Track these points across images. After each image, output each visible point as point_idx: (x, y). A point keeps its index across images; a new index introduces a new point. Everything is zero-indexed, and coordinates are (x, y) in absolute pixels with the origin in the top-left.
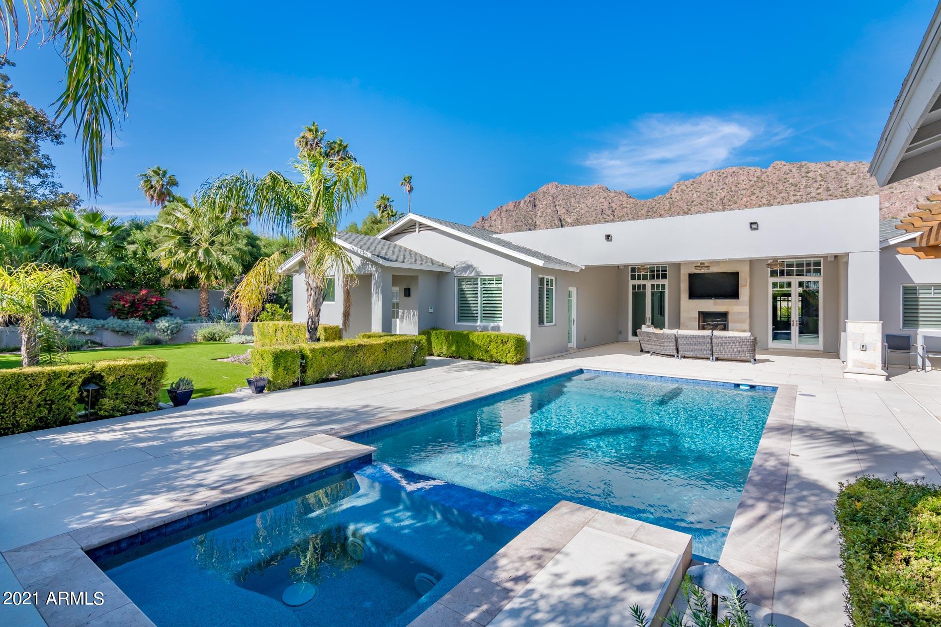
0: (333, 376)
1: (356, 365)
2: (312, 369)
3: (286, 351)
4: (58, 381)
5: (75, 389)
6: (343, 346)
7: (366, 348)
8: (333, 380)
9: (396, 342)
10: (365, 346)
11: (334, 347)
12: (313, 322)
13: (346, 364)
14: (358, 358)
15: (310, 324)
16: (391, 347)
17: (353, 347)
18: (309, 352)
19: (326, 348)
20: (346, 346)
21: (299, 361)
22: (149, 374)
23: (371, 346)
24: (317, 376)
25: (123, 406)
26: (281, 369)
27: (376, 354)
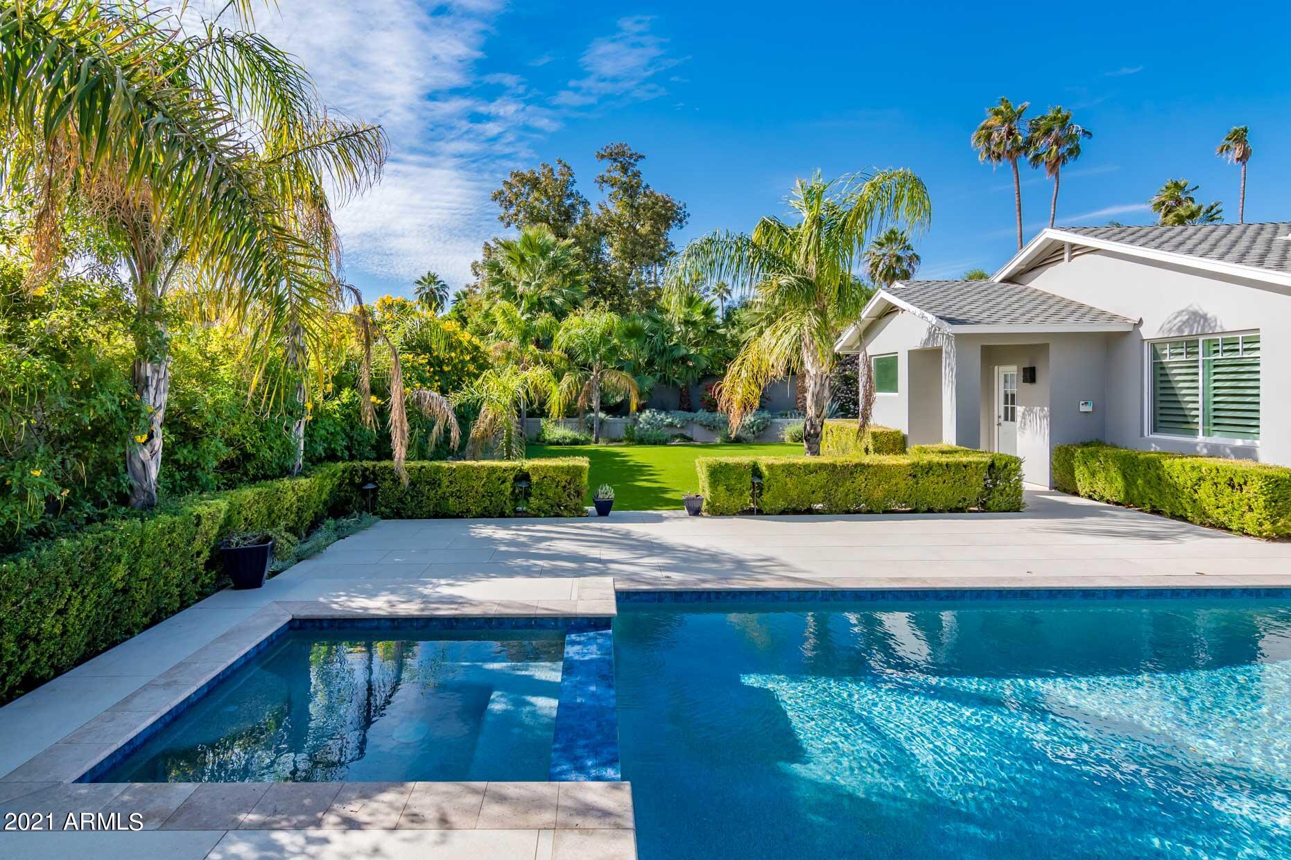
0: (819, 506)
1: (851, 496)
2: (770, 493)
3: (726, 464)
4: (494, 476)
5: (508, 484)
6: (826, 465)
7: (871, 470)
8: (818, 512)
9: (940, 465)
10: (869, 466)
11: (809, 465)
12: (812, 425)
13: (833, 492)
14: (854, 485)
15: (808, 428)
16: (927, 473)
17: (845, 467)
18: (764, 468)
19: (794, 465)
20: (831, 464)
21: (748, 479)
22: (569, 477)
23: (880, 467)
24: (781, 504)
25: (547, 507)
26: (721, 488)
27: (894, 482)
